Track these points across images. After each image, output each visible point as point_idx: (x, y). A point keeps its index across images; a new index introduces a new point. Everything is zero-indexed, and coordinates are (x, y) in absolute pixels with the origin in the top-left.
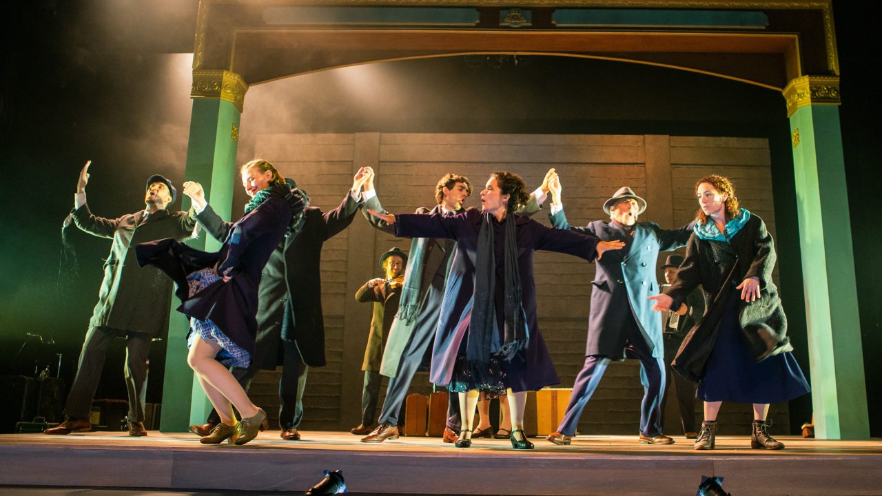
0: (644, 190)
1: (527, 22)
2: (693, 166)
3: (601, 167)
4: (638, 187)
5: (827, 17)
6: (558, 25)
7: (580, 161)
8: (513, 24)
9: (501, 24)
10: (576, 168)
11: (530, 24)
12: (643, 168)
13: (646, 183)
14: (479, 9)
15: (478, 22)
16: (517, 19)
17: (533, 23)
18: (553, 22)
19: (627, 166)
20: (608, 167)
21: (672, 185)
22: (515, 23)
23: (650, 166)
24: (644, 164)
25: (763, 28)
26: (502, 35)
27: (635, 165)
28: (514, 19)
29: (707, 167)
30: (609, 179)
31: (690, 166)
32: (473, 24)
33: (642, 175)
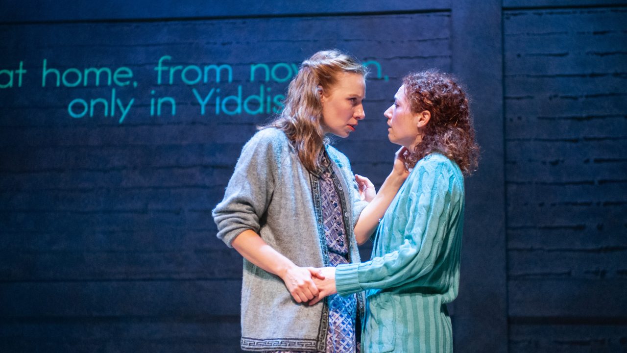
0: (448, 61)
2: (548, 11)
3: (365, 20)
4: (435, 57)
7: (324, 11)
10: (317, 23)
12: (447, 19)
13: (451, 47)
19: (415, 16)
20: (376, 20)
21: (503, 50)
23: (459, 14)
24: (449, 10)
27: (432, 15)
29: (578, 10)
30: (380, 42)
31: (543, 11)
33: (446, 33)
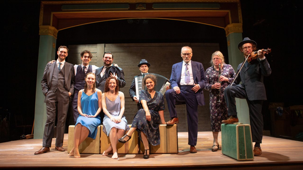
1: (145, 8)
5: (239, 5)
6: (154, 9)
8: (140, 8)
9: (136, 9)
11: (145, 9)
14: (129, 4)
15: (129, 8)
16: (141, 7)
17: (146, 8)
18: (153, 8)
22: (141, 8)
25: (219, 8)
26: (137, 12)
28: (140, 7)
32: (128, 9)
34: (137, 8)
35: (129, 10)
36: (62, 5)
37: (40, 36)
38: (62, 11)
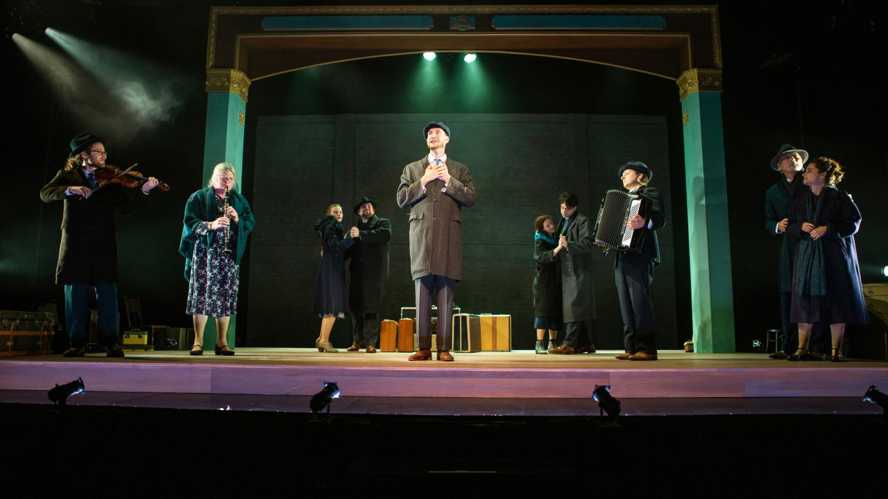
1: (472, 26)
5: (714, 20)
6: (497, 29)
8: (461, 28)
9: (451, 28)
11: (474, 28)
14: (434, 15)
15: (432, 26)
16: (464, 24)
18: (493, 26)
22: (464, 28)
25: (662, 29)
26: (451, 37)
28: (461, 24)
32: (429, 29)
34: (453, 26)
35: (432, 30)
36: (262, 16)
37: (209, 95)
38: (261, 31)
